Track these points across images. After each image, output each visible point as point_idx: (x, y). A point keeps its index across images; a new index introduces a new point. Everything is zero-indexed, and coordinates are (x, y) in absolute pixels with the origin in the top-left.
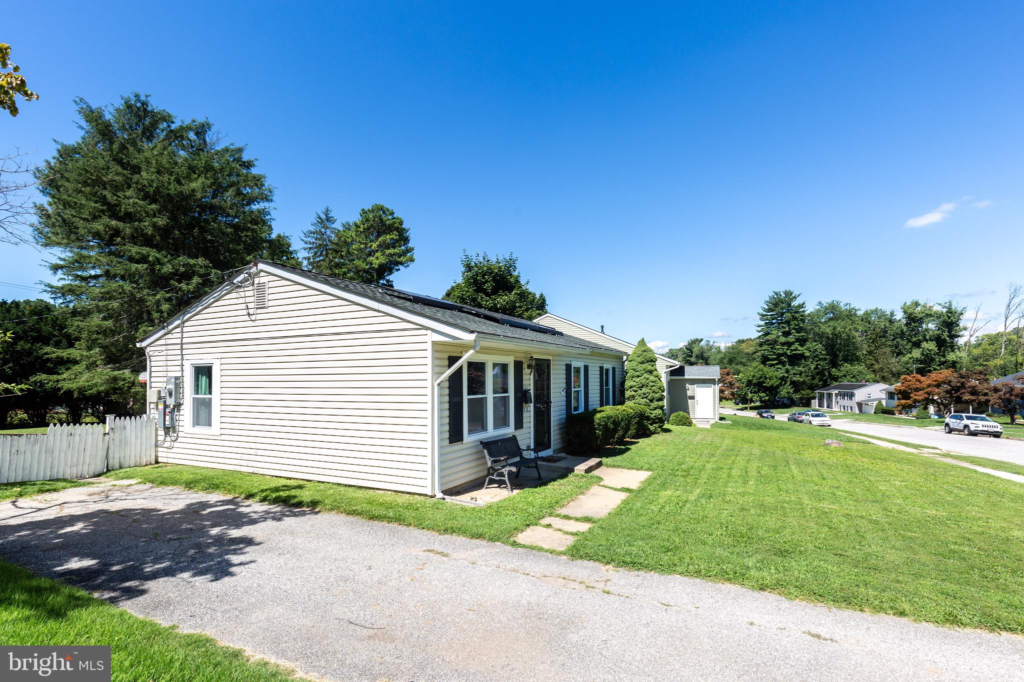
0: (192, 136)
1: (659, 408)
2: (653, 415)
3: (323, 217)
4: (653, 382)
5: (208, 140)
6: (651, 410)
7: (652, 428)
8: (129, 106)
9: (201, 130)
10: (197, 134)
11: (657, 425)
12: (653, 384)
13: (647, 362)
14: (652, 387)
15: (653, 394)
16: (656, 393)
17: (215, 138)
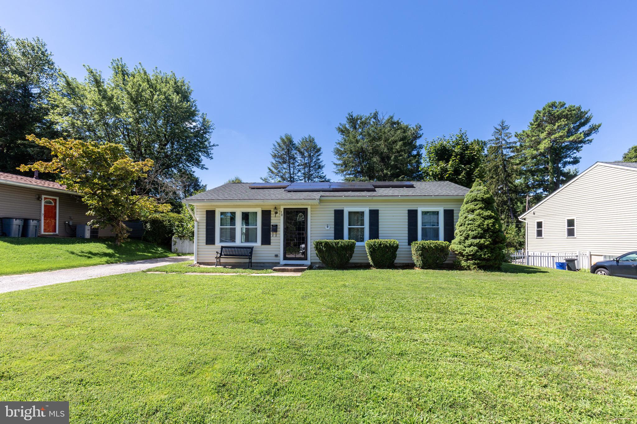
0: (373, 120)
1: (474, 246)
2: (466, 252)
3: (499, 128)
4: (471, 220)
5: (379, 119)
6: (465, 247)
7: (463, 263)
8: (348, 119)
9: (375, 116)
10: (375, 118)
11: (471, 262)
12: (470, 222)
13: (472, 202)
14: (468, 224)
15: (470, 232)
16: (473, 231)
17: (382, 118)
